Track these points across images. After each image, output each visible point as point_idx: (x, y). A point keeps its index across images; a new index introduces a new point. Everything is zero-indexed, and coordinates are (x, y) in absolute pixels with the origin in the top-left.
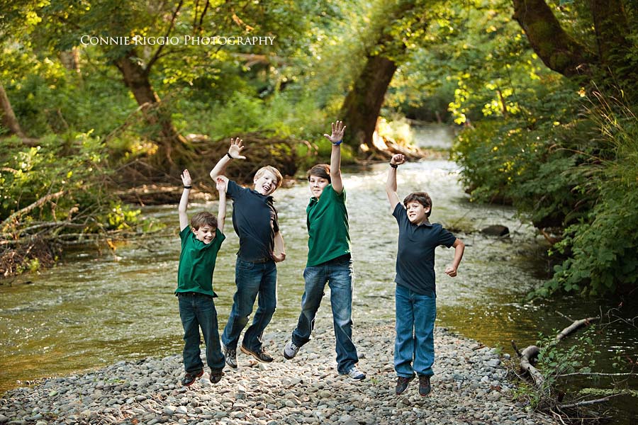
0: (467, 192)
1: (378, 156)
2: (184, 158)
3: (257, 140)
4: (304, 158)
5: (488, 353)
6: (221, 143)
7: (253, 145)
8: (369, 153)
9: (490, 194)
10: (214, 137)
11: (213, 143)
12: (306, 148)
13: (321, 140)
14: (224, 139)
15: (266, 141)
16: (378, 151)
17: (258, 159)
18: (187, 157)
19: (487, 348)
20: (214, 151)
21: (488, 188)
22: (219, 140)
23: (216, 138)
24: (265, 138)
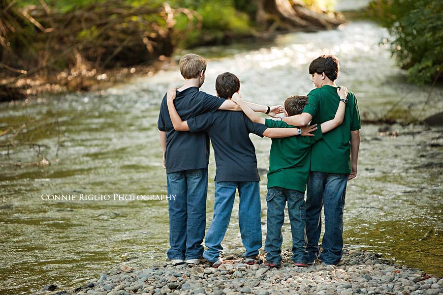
0: (405, 67)
1: (283, 25)
2: (21, 38)
3: (120, 11)
4: (183, 32)
5: (435, 285)
6: (70, 16)
7: (113, 17)
8: (270, 22)
9: (433, 71)
10: (60, 8)
11: (61, 17)
12: (185, 19)
13: (205, 6)
14: (74, 10)
15: (132, 11)
16: (283, 19)
17: (121, 36)
18: (25, 36)
19: (434, 279)
20: (62, 26)
21: (429, 63)
22: (68, 13)
23: (65, 9)
24: (130, 8)
